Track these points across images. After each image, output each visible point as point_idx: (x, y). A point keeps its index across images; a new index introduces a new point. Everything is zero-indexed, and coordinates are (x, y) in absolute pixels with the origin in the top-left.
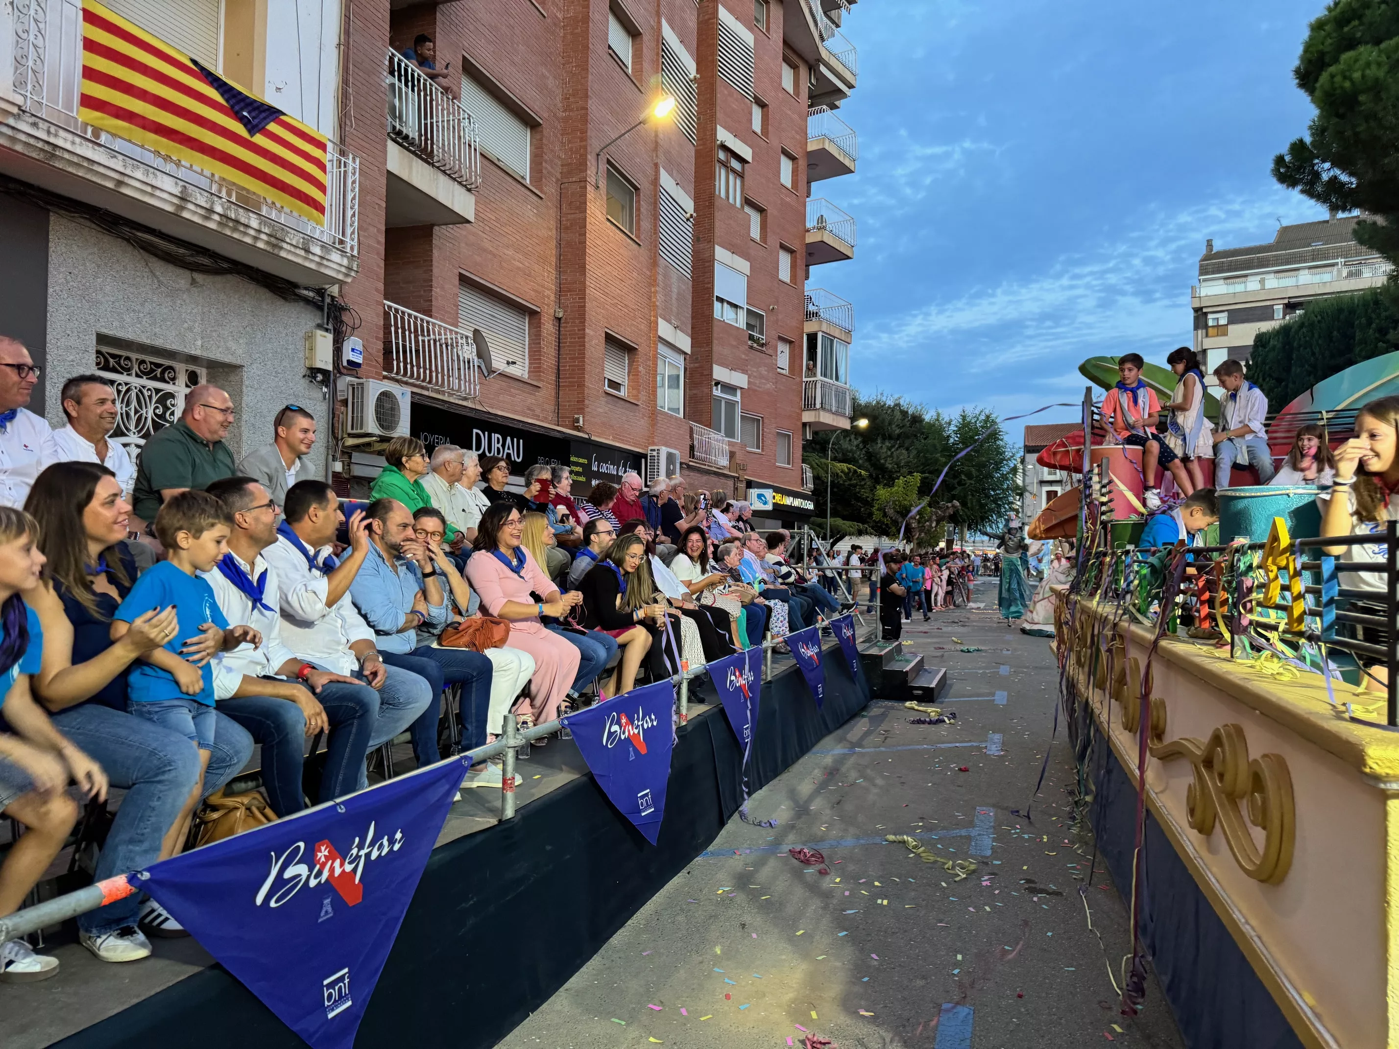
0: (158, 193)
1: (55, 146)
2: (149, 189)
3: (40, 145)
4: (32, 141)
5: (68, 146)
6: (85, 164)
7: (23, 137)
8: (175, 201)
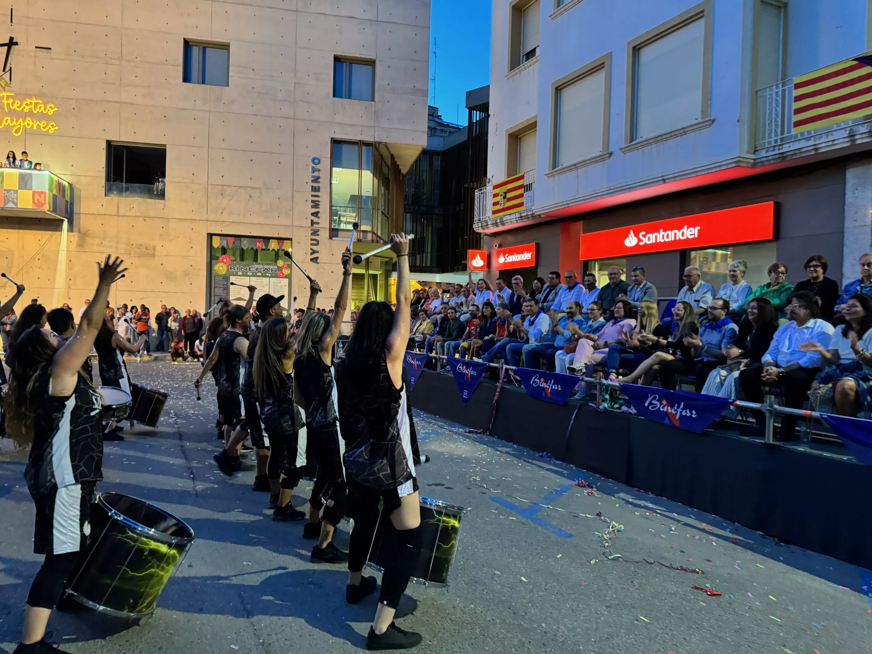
0: (836, 142)
1: (783, 153)
2: (831, 143)
3: (777, 156)
4: (774, 157)
5: (788, 149)
6: (797, 152)
7: (770, 158)
8: (847, 140)
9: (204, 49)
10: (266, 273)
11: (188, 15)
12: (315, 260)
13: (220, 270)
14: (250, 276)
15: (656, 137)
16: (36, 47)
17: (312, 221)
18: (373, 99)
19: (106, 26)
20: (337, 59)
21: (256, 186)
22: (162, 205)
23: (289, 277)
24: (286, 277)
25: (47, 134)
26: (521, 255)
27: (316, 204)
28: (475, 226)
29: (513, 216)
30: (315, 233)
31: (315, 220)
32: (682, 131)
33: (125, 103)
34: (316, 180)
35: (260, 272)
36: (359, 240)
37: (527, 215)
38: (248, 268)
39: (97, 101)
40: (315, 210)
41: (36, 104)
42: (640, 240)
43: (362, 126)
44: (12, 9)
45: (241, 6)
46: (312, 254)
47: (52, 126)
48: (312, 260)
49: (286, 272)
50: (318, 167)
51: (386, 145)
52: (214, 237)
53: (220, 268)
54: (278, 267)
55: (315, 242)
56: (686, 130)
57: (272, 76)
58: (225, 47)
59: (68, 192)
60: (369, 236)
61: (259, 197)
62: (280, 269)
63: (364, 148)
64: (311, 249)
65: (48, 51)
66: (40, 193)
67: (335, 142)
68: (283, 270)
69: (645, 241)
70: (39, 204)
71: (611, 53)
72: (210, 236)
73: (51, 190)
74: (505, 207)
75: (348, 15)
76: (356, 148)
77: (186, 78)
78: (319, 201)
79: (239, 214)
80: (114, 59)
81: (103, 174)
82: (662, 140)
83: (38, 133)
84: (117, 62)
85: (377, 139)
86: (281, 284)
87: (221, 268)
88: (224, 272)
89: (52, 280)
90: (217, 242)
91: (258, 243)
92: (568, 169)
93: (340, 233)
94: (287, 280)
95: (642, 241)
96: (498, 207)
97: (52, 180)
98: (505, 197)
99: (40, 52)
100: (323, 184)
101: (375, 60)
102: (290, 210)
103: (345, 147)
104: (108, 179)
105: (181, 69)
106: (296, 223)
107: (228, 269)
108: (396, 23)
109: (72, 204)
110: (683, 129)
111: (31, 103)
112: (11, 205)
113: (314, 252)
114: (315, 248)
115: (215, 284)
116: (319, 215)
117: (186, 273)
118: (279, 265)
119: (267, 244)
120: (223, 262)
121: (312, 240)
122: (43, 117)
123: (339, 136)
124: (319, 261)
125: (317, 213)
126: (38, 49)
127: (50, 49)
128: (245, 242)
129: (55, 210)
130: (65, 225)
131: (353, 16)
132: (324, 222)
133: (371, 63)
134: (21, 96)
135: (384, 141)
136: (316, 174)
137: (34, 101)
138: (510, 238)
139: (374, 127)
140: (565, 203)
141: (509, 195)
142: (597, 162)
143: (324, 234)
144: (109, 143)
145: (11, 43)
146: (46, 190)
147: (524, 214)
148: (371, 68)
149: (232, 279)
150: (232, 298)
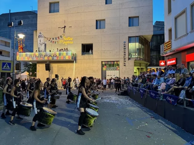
9: (100, 21)
10: (114, 69)
11: (97, 15)
14: (110, 70)
18: (139, 26)
19: (81, 20)
20: (129, 18)
21: (111, 50)
22: (92, 56)
23: (119, 70)
27: (125, 52)
28: (161, 54)
30: (125, 59)
33: (85, 36)
34: (125, 46)
36: (135, 60)
38: (110, 68)
39: (80, 36)
40: (125, 54)
43: (136, 32)
44: (65, 20)
45: (108, 10)
47: (72, 42)
49: (118, 69)
50: (125, 44)
51: (142, 36)
53: (104, 69)
58: (104, 20)
59: (75, 55)
60: (138, 59)
61: (112, 52)
63: (137, 38)
66: (69, 56)
67: (129, 37)
70: (69, 58)
71: (186, 8)
72: (102, 62)
73: (71, 55)
74: (167, 49)
76: (135, 38)
77: (97, 28)
79: (108, 57)
81: (81, 51)
83: (70, 44)
84: (83, 27)
85: (140, 35)
89: (72, 73)
90: (103, 63)
91: (112, 63)
93: (131, 59)
94: (118, 71)
96: (165, 49)
97: (72, 53)
99: (70, 28)
100: (127, 47)
101: (139, 16)
102: (119, 55)
103: (132, 38)
104: (82, 52)
105: (95, 27)
106: (120, 57)
107: (106, 69)
108: (144, 6)
109: (76, 57)
112: (64, 59)
113: (124, 64)
114: (125, 63)
115: (103, 72)
117: (97, 71)
118: (117, 67)
119: (114, 63)
120: (105, 67)
122: (70, 41)
123: (130, 36)
124: (126, 66)
128: (109, 62)
129: (72, 59)
130: (75, 62)
131: (133, 7)
132: (127, 56)
134: (67, 37)
135: (142, 35)
136: (125, 45)
137: (69, 38)
138: (170, 57)
139: (139, 32)
141: (168, 46)
142: (185, 36)
143: (127, 59)
144: (82, 44)
145: (65, 27)
146: (70, 55)
147: (171, 51)
148: (138, 18)
149: (107, 71)
150: (107, 75)
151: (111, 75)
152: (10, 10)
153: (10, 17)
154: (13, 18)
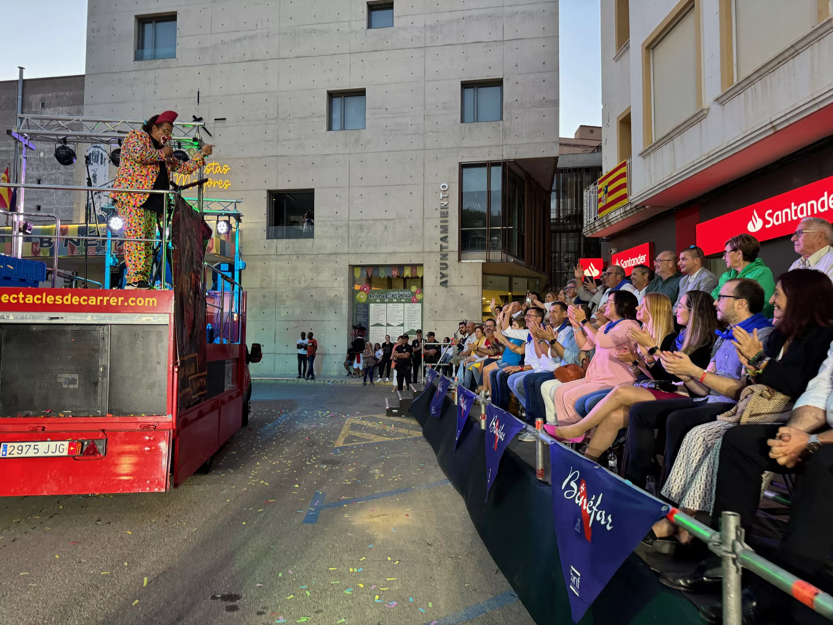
9: (345, 98)
10: (401, 299)
11: (331, 70)
12: (444, 284)
13: (362, 299)
14: (387, 303)
15: (758, 71)
16: (215, 120)
17: (441, 246)
18: (502, 119)
19: (267, 92)
20: (464, 85)
21: (391, 218)
22: (312, 242)
23: (421, 301)
24: (418, 302)
25: (223, 190)
26: (636, 258)
27: (444, 229)
28: (584, 230)
29: (618, 213)
30: (444, 256)
31: (444, 244)
32: (792, 50)
33: (281, 156)
34: (445, 205)
35: (396, 298)
36: (488, 261)
37: (631, 209)
38: (385, 295)
39: (259, 158)
40: (444, 235)
41: (215, 166)
42: (766, 222)
43: (490, 146)
44: (198, 92)
45: (375, 53)
46: (441, 278)
47: (227, 183)
48: (441, 283)
49: (419, 297)
50: (447, 192)
52: (355, 268)
54: (412, 293)
55: (445, 266)
56: (797, 47)
57: (403, 113)
58: (362, 92)
60: (499, 256)
61: (393, 227)
62: (414, 294)
64: (441, 273)
65: (224, 121)
67: (463, 166)
68: (417, 296)
69: (773, 221)
72: (353, 267)
73: (218, 236)
74: (607, 203)
75: (474, 41)
76: (485, 169)
77: (330, 128)
78: (447, 226)
79: (376, 246)
80: (273, 119)
82: (768, 72)
83: (216, 190)
84: (274, 122)
85: (506, 158)
86: (415, 309)
87: (362, 296)
88: (364, 301)
90: (358, 273)
91: (394, 271)
92: (662, 142)
94: (419, 305)
95: (769, 222)
96: (601, 205)
98: (606, 192)
99: (219, 124)
100: (452, 208)
101: (502, 79)
102: (421, 237)
104: (269, 224)
105: (325, 119)
106: (427, 249)
107: (368, 297)
108: (522, 39)
110: (792, 46)
111: (211, 166)
113: (443, 276)
114: (444, 272)
115: (357, 311)
116: (448, 239)
117: (332, 304)
118: (412, 290)
119: (402, 271)
120: (363, 291)
121: (441, 264)
122: (220, 176)
123: (467, 160)
124: (448, 284)
125: (446, 237)
126: (216, 121)
127: (225, 119)
128: (382, 271)
131: (478, 40)
132: (453, 245)
133: (498, 83)
135: (512, 158)
136: (445, 199)
137: (214, 164)
138: (625, 241)
139: (502, 145)
140: (662, 185)
141: (610, 189)
143: (453, 257)
144: (269, 192)
147: (628, 208)
148: (498, 88)
149: (372, 306)
150: (371, 324)
151: (388, 325)
152: (21, 69)
153: (20, 97)
154: (35, 98)
